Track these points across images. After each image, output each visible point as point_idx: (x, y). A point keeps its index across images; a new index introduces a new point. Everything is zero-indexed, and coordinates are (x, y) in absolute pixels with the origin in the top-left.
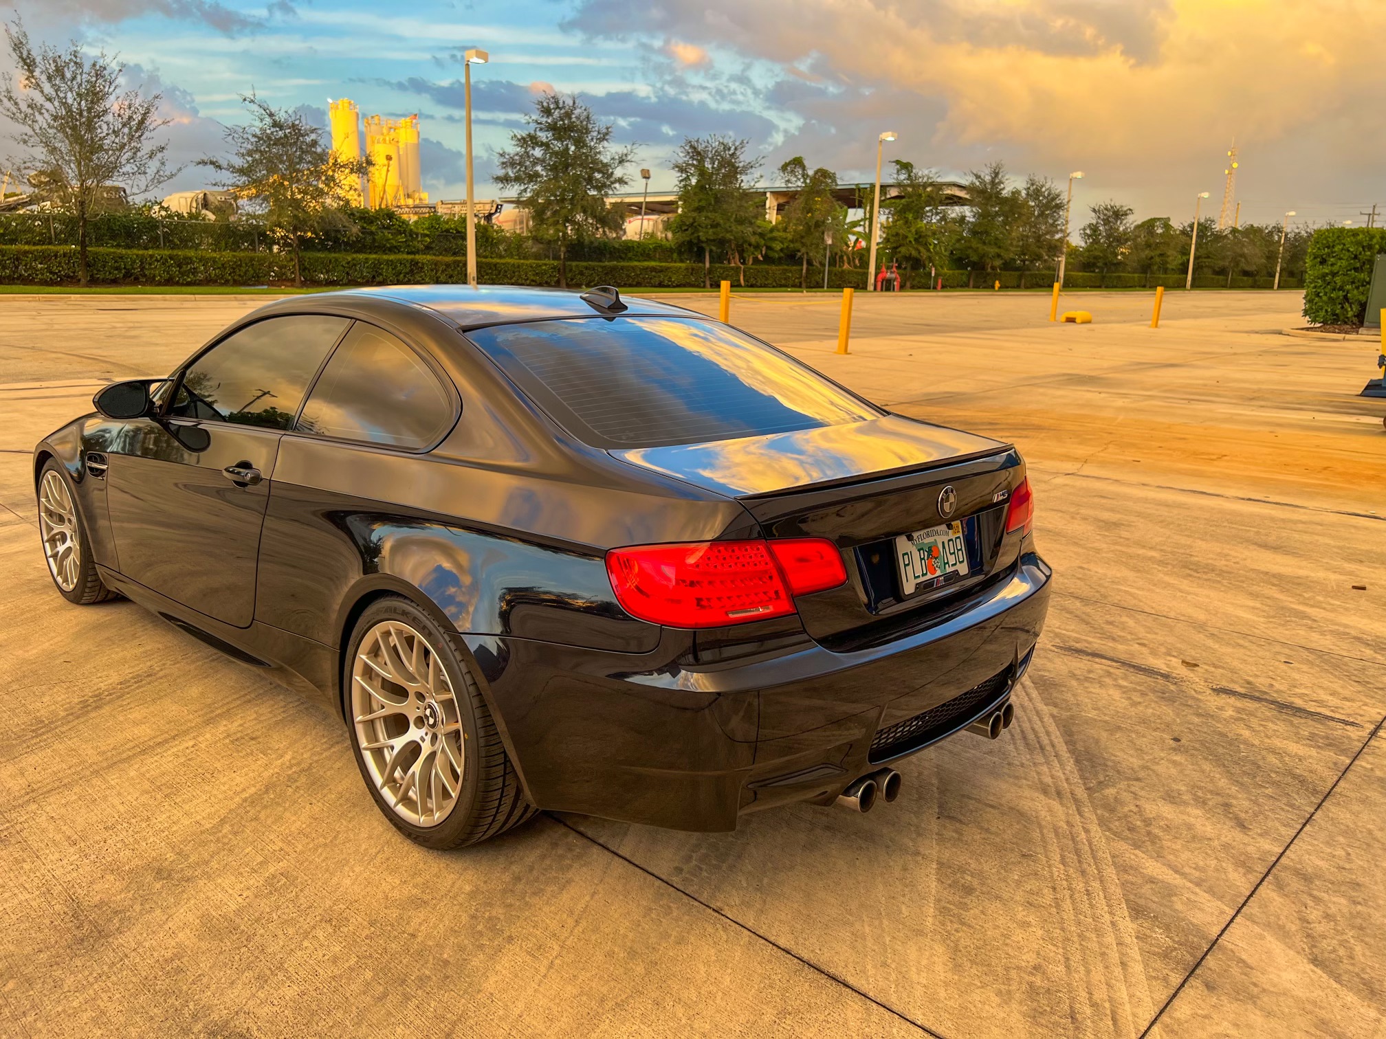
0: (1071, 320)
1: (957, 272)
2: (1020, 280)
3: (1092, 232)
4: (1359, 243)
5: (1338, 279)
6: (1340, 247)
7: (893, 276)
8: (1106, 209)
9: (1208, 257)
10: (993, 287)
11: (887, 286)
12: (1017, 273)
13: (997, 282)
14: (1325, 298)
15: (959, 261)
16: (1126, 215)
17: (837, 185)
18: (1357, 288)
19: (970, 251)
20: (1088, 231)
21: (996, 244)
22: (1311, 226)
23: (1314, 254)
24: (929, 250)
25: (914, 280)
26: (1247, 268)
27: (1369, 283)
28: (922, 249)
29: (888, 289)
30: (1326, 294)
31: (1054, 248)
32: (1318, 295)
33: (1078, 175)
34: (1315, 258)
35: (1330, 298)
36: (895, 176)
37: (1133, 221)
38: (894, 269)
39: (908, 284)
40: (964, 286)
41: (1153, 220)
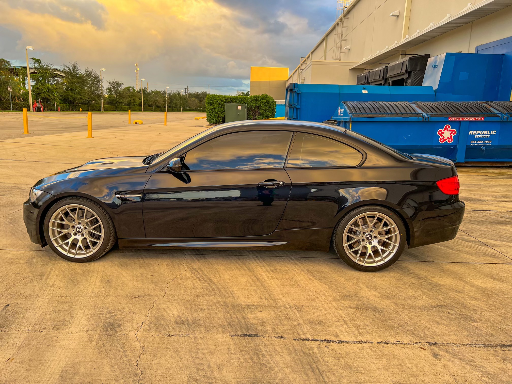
0: (136, 123)
1: (64, 104)
2: (88, 108)
3: (110, 90)
4: (220, 99)
5: (216, 110)
6: (215, 100)
7: (40, 105)
8: (114, 83)
9: (147, 101)
10: (79, 110)
11: (38, 110)
12: (87, 105)
13: (81, 108)
14: (213, 116)
15: (65, 100)
16: (121, 85)
17: (11, 66)
18: (221, 113)
19: (69, 96)
20: (108, 90)
21: (79, 94)
22: (173, 92)
23: (208, 102)
24: (54, 96)
25: (48, 107)
26: (159, 105)
27: (224, 111)
28: (51, 95)
29: (38, 111)
30: (213, 115)
31: (100, 96)
32: (211, 115)
33: (103, 69)
34: (208, 104)
35: (214, 116)
36: (33, 64)
37: (123, 87)
38: (40, 103)
39: (46, 109)
40: (68, 110)
41: (129, 87)
